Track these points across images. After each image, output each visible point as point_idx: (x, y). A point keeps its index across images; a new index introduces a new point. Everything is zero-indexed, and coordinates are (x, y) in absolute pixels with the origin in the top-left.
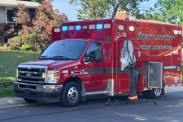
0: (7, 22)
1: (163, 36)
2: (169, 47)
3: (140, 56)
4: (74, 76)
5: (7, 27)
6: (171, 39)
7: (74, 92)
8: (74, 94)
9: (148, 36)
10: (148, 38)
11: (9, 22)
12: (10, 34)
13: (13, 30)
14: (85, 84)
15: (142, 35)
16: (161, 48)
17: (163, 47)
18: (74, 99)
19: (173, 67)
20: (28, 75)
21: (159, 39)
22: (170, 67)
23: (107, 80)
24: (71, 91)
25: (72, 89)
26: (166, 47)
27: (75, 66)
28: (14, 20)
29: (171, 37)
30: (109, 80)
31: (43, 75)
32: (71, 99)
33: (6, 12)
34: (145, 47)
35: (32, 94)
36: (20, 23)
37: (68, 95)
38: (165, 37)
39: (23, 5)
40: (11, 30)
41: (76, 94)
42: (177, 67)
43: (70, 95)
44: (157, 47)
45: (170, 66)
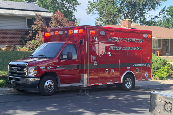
0: (27, 29)
1: (133, 40)
2: (139, 48)
3: (111, 55)
4: (50, 71)
5: (27, 33)
6: (141, 42)
7: (50, 84)
8: (50, 85)
9: (118, 39)
10: (118, 40)
11: (29, 29)
12: (29, 38)
13: (31, 35)
14: (60, 78)
15: (113, 39)
16: (131, 49)
17: (133, 48)
18: (50, 89)
19: (144, 65)
20: (15, 70)
21: (129, 41)
22: (140, 65)
23: (80, 75)
24: (47, 83)
25: (48, 81)
26: (136, 48)
27: (51, 63)
28: (32, 27)
29: (141, 40)
30: (82, 74)
31: (25, 70)
32: (47, 90)
33: (27, 21)
34: (115, 48)
35: (17, 85)
36: (36, 29)
37: (45, 86)
38: (135, 40)
39: (40, 15)
40: (29, 35)
41: (52, 85)
42: (147, 65)
43: (46, 86)
44: (127, 48)
45: (140, 63)
